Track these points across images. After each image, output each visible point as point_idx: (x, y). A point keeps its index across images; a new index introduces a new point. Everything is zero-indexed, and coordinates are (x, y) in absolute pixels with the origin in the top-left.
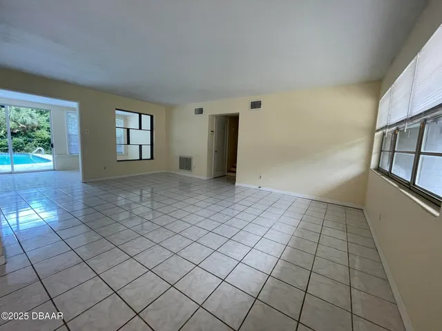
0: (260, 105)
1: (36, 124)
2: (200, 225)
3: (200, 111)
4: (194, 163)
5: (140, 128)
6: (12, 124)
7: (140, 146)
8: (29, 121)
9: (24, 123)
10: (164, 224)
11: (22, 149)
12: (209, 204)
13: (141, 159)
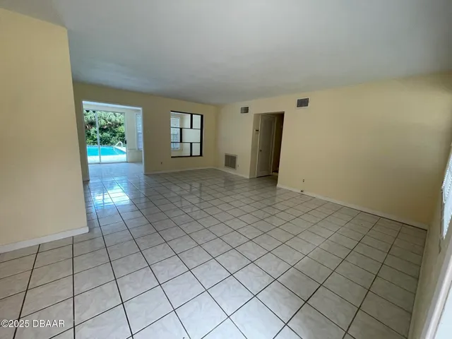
0: (308, 102)
1: (118, 121)
2: (228, 223)
3: (246, 110)
4: (238, 162)
5: (191, 127)
6: (103, 122)
7: (191, 143)
8: (113, 118)
9: (110, 121)
10: (198, 217)
11: (109, 142)
12: (243, 204)
13: (191, 156)
